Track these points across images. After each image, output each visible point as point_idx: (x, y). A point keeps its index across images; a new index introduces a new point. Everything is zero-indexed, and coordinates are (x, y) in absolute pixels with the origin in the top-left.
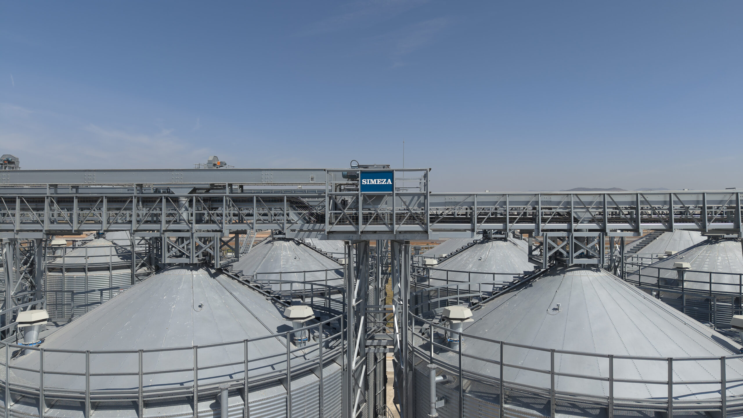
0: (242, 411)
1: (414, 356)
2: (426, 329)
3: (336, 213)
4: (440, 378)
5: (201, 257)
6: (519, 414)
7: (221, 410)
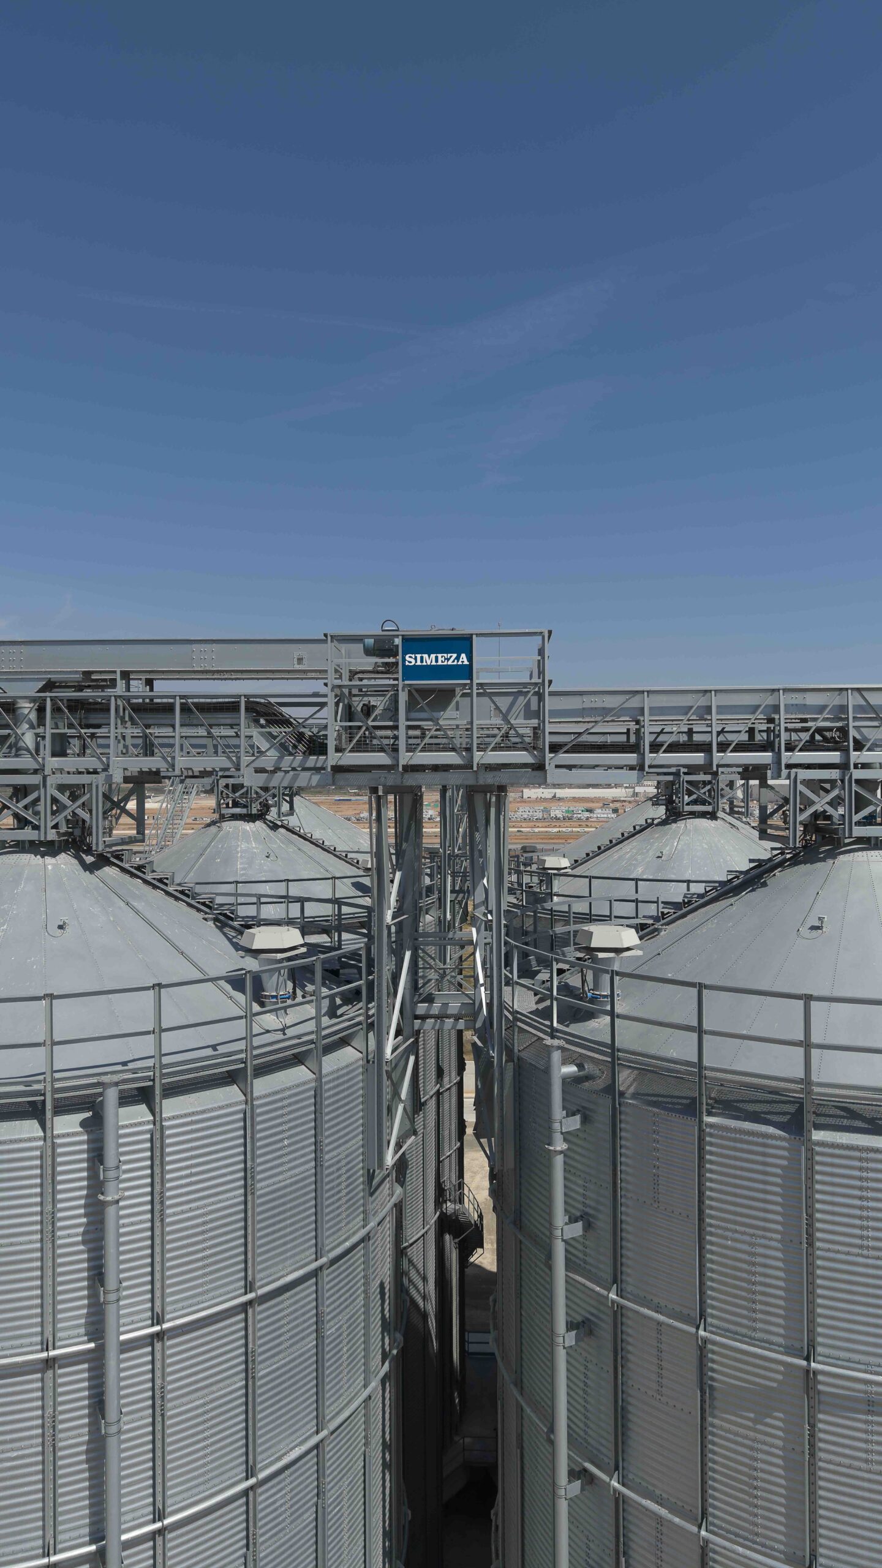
0: (148, 1136)
1: (516, 1030)
2: (544, 982)
3: (350, 727)
4: (571, 1069)
5: (63, 829)
6: (738, 1136)
7: (103, 1133)
